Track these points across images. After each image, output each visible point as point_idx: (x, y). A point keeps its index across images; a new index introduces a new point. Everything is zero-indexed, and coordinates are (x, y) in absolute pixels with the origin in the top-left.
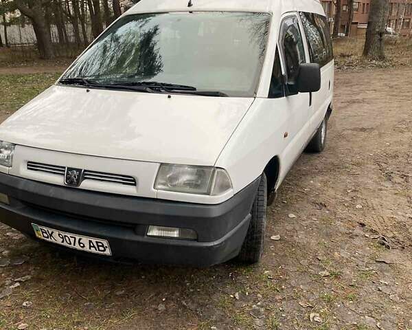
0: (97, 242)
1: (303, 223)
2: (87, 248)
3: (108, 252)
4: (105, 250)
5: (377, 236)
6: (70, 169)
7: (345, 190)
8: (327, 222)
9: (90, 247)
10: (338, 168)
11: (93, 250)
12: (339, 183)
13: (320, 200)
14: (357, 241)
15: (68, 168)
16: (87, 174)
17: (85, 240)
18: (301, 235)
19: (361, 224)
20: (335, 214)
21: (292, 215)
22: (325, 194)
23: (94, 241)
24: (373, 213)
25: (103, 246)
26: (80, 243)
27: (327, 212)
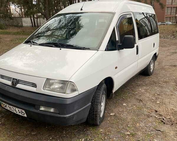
0: (21, 111)
1: (128, 108)
2: (18, 113)
3: (25, 115)
4: (24, 115)
5: (161, 117)
6: (14, 79)
7: (154, 94)
8: (140, 109)
9: (19, 113)
10: (155, 84)
11: (20, 114)
12: (153, 90)
13: (141, 98)
14: (150, 119)
15: (13, 78)
16: (19, 82)
17: (17, 109)
18: (125, 114)
19: (156, 111)
20: (145, 105)
21: (124, 104)
22: (144, 95)
23: (20, 110)
24: (164, 106)
25: (23, 113)
26: (15, 111)
27: (142, 104)
